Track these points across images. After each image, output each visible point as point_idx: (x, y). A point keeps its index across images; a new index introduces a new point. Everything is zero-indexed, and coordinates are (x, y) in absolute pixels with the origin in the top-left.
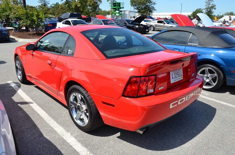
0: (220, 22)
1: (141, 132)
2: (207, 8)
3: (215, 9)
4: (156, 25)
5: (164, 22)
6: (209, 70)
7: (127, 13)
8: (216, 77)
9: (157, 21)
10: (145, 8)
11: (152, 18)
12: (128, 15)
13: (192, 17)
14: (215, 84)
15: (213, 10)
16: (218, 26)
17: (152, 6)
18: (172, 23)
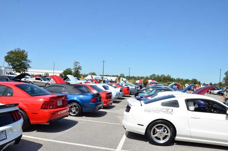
0: (84, 80)
1: (48, 124)
2: (75, 69)
3: (81, 69)
4: (34, 82)
5: (41, 79)
6: (74, 105)
7: (3, 69)
8: (77, 109)
9: (35, 78)
10: (20, 65)
11: (28, 75)
12: (4, 71)
13: (63, 75)
14: (77, 112)
15: (80, 70)
16: (84, 83)
17: (27, 64)
18: (48, 80)
